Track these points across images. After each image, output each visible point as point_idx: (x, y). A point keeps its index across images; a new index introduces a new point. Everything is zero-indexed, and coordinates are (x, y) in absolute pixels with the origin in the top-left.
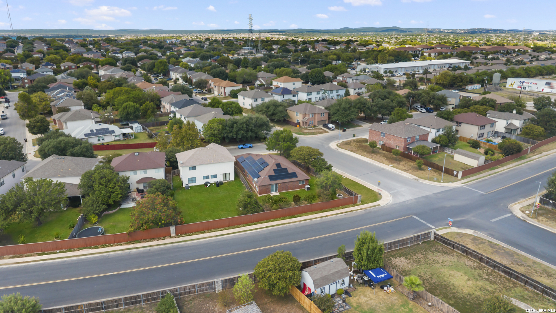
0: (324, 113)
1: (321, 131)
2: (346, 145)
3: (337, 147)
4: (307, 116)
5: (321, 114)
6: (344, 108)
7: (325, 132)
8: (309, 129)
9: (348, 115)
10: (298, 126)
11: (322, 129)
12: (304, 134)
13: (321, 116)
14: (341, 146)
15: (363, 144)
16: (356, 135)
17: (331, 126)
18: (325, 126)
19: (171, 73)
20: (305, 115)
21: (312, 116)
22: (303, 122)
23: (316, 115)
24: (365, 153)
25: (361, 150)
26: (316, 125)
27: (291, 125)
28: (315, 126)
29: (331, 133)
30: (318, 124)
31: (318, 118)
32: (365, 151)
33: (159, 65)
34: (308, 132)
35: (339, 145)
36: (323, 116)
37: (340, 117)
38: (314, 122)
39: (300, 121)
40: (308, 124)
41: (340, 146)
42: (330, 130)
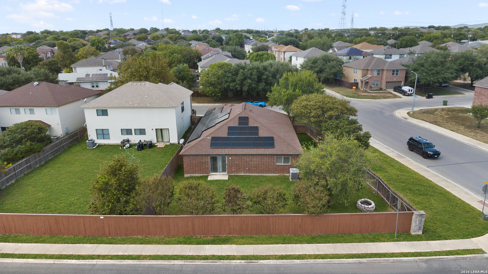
0: (397, 71)
1: (389, 95)
2: (425, 114)
3: (407, 116)
4: (369, 72)
5: (394, 71)
6: (432, 62)
7: (395, 96)
8: (369, 92)
9: (438, 73)
10: (354, 87)
11: (391, 93)
12: (359, 97)
13: (393, 74)
14: (415, 115)
15: (461, 114)
16: (448, 103)
17: (406, 88)
18: (398, 89)
19: (245, 46)
20: (365, 72)
21: (378, 74)
22: (362, 82)
23: (385, 72)
24: (462, 128)
25: (454, 123)
26: (384, 87)
27: (345, 86)
28: (381, 89)
29: (404, 98)
30: (387, 87)
31: (386, 76)
32: (463, 125)
33: (235, 37)
34: (366, 95)
35: (411, 113)
36: (397, 74)
37: (424, 74)
38: (381, 83)
39: (359, 81)
40: (369, 85)
41: (412, 115)
42: (404, 95)
